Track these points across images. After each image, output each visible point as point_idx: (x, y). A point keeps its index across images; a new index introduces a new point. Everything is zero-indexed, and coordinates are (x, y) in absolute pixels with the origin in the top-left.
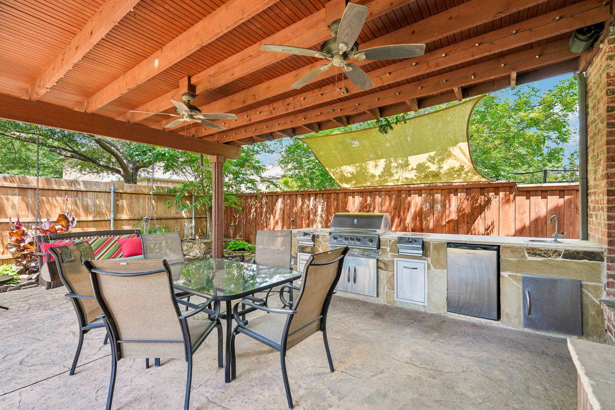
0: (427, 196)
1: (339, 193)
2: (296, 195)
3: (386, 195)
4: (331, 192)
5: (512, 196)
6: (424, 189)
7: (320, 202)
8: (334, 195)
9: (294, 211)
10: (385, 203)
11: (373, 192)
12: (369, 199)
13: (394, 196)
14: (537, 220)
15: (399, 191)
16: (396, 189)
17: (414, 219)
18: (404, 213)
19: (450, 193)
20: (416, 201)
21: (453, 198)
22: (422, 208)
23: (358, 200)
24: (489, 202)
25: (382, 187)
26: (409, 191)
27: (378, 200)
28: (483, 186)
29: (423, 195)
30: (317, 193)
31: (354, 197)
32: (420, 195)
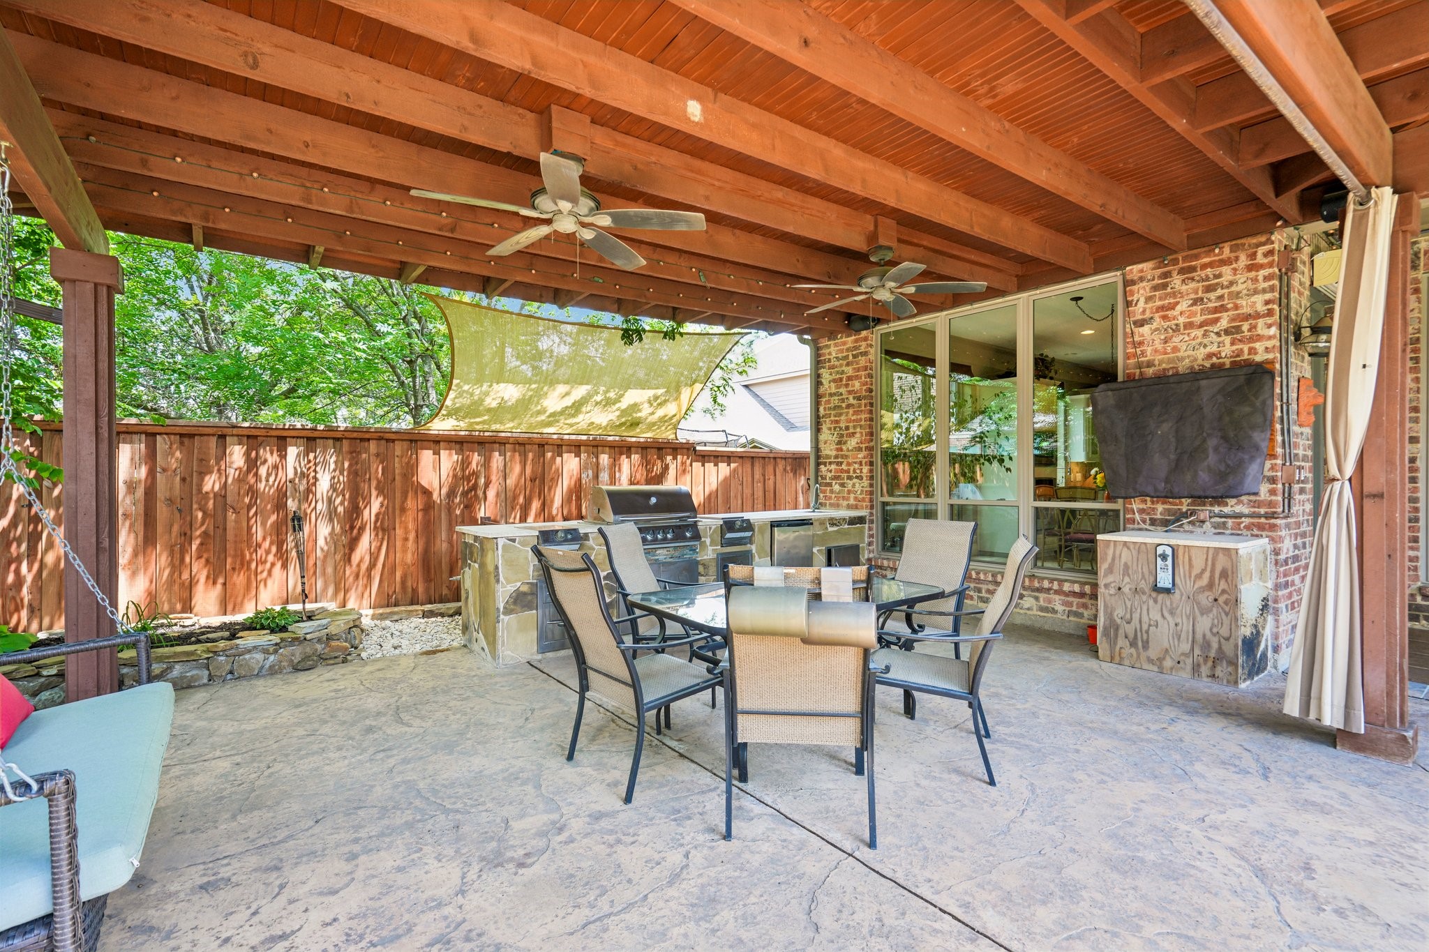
0: (589, 456)
1: (393, 441)
2: (222, 437)
3: (514, 451)
4: (367, 436)
5: (688, 462)
6: (586, 444)
7: (325, 463)
8: (378, 446)
9: (207, 487)
10: (511, 469)
11: (485, 444)
12: (476, 458)
13: (530, 455)
14: (710, 495)
15: (541, 446)
16: (537, 441)
17: (567, 500)
18: (550, 489)
19: (621, 454)
20: (570, 465)
21: (625, 462)
22: (580, 479)
23: (449, 459)
24: (666, 468)
25: (509, 435)
26: (559, 446)
27: (497, 460)
28: (662, 446)
29: (583, 456)
30: (316, 434)
31: (437, 453)
32: (578, 455)
